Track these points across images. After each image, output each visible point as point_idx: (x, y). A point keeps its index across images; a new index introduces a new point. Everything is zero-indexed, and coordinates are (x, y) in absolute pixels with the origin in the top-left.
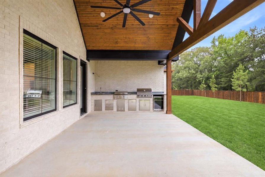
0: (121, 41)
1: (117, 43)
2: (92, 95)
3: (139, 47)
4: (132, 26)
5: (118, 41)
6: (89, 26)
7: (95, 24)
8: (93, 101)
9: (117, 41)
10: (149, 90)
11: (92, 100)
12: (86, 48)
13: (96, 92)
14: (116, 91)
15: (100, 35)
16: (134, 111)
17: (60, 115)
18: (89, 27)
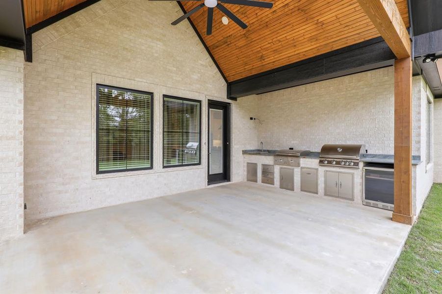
0: (267, 52)
1: (262, 58)
2: (245, 155)
3: (305, 51)
4: (275, 16)
5: (264, 53)
6: (217, 47)
7: (222, 41)
8: (246, 164)
9: (261, 54)
10: (353, 150)
11: (244, 162)
12: (226, 81)
13: (259, 150)
14: (290, 149)
15: (234, 54)
16: (313, 194)
17: (158, 176)
18: (217, 49)
